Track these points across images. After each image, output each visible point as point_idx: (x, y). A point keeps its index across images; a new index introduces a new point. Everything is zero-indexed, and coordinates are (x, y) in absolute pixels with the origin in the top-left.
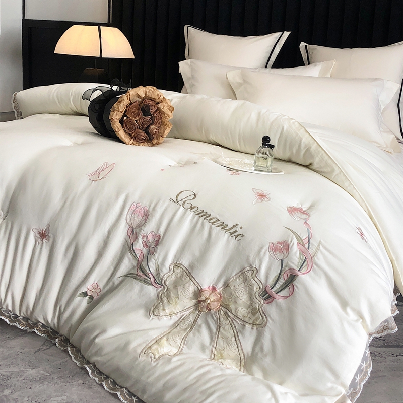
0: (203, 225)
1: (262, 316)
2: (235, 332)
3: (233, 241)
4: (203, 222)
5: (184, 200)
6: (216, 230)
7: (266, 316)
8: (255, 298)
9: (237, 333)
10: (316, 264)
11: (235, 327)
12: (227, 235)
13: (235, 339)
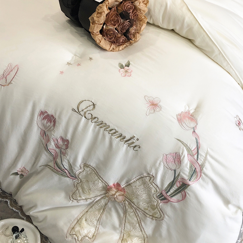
0: (104, 135)
1: (160, 213)
2: (139, 219)
3: (131, 151)
4: (103, 133)
5: (85, 110)
6: (116, 141)
7: (163, 213)
8: (153, 198)
9: (140, 220)
10: (204, 174)
11: (138, 215)
12: (125, 146)
13: (139, 225)
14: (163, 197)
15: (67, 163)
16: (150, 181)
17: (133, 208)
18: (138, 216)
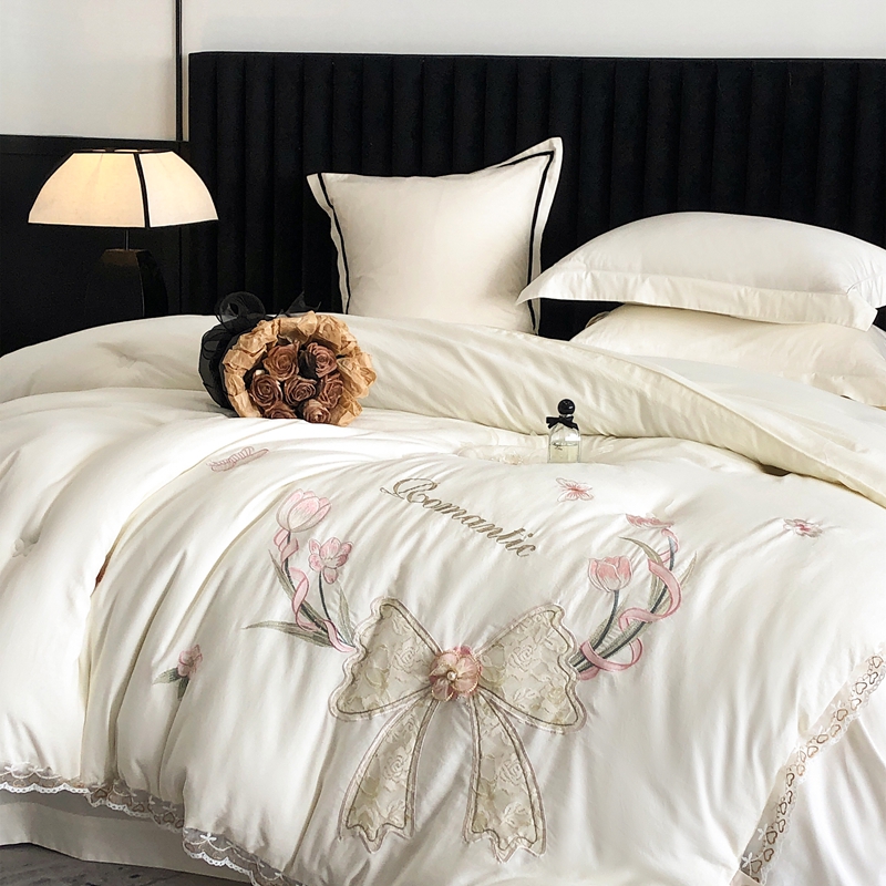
1: (574, 707)
3: (512, 558)
6: (477, 538)
8: (558, 668)
11: (515, 730)
12: (500, 547)
13: (518, 755)
15: (338, 601)
16: (551, 621)
17: (500, 714)
18: (515, 732)
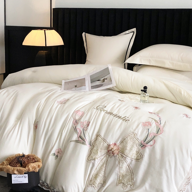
3: (124, 123)
4: (109, 116)
5: (100, 108)
6: (116, 119)
7: (142, 155)
9: (129, 164)
11: (127, 161)
12: (121, 120)
13: (128, 167)
14: (142, 145)
16: (134, 136)
